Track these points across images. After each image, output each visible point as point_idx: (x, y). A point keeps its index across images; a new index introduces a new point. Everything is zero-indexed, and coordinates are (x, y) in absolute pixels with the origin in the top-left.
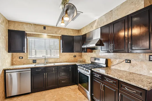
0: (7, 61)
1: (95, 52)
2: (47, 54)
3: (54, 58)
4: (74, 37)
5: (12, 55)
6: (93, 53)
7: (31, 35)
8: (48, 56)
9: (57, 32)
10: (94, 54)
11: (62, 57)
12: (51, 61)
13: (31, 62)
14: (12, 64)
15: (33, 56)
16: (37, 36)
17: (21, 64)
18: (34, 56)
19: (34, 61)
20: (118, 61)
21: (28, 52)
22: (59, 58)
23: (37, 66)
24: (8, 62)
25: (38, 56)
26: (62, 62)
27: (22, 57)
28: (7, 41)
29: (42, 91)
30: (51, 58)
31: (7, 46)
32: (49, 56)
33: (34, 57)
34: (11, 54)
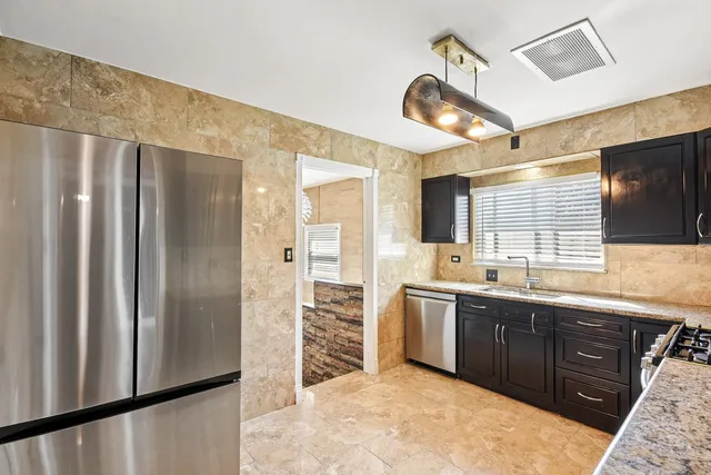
0: (416, 266)
2: (538, 250)
3: (570, 269)
4: (700, 141)
5: (438, 251)
7: (482, 182)
8: (542, 260)
9: (571, 144)
12: (555, 281)
13: (481, 277)
14: (437, 277)
15: (487, 256)
16: (502, 179)
17: (455, 280)
18: (492, 257)
19: (492, 276)
21: (474, 242)
22: (602, 270)
23: (495, 293)
24: (420, 267)
25: (502, 256)
26: (620, 297)
27: (459, 258)
28: (416, 212)
29: (504, 394)
30: (556, 270)
31: (416, 225)
32: (547, 257)
33: (490, 261)
34: (431, 246)
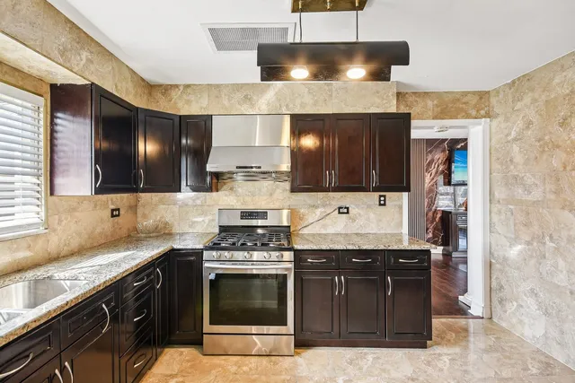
1: (232, 189)
6: (220, 193)
9: (68, 54)
10: (226, 195)
11: (60, 221)
20: (321, 213)
